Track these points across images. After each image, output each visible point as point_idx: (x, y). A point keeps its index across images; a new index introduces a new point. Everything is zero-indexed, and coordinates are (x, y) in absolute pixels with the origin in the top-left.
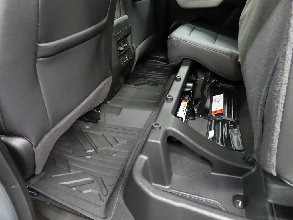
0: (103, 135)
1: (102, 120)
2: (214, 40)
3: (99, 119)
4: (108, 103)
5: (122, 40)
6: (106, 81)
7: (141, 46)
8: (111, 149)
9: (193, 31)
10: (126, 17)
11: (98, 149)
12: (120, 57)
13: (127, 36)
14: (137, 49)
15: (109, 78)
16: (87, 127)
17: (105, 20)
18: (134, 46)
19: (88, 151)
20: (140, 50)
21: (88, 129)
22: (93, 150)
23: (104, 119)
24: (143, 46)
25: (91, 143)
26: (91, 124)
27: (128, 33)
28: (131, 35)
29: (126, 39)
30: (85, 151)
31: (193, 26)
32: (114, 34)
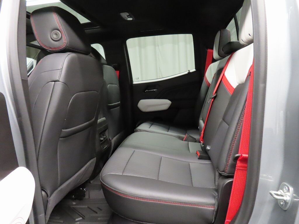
0: (88, 207)
1: (87, 197)
2: (167, 130)
3: (84, 196)
4: (91, 182)
5: (102, 133)
6: (92, 160)
7: (115, 138)
8: (96, 215)
9: (152, 125)
10: (104, 118)
11: (85, 217)
12: (101, 144)
13: (105, 130)
14: (112, 140)
15: (94, 159)
16: (74, 203)
17: (94, 119)
18: (111, 139)
19: (77, 220)
20: (115, 141)
21: (75, 205)
22: (81, 218)
23: (88, 195)
24: (117, 139)
25: (79, 213)
26: (78, 201)
27: (106, 129)
28: (108, 130)
29: (105, 133)
30: (75, 219)
31: (152, 123)
32: (98, 129)
